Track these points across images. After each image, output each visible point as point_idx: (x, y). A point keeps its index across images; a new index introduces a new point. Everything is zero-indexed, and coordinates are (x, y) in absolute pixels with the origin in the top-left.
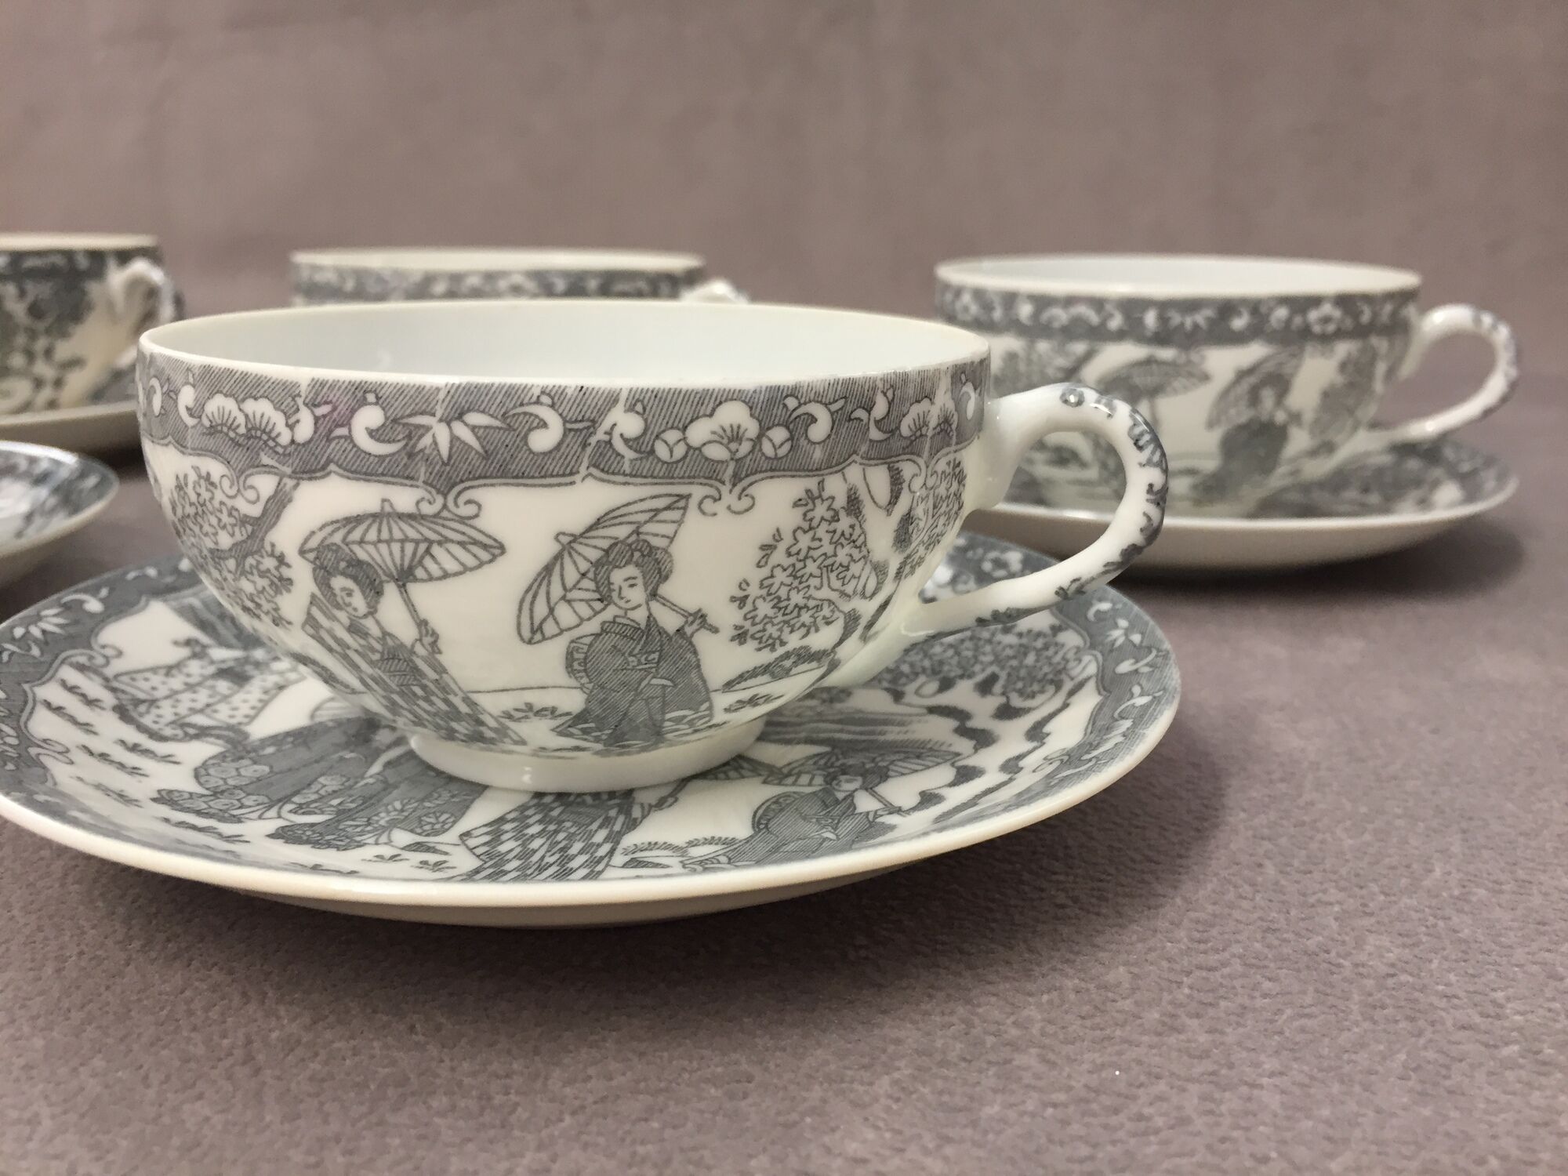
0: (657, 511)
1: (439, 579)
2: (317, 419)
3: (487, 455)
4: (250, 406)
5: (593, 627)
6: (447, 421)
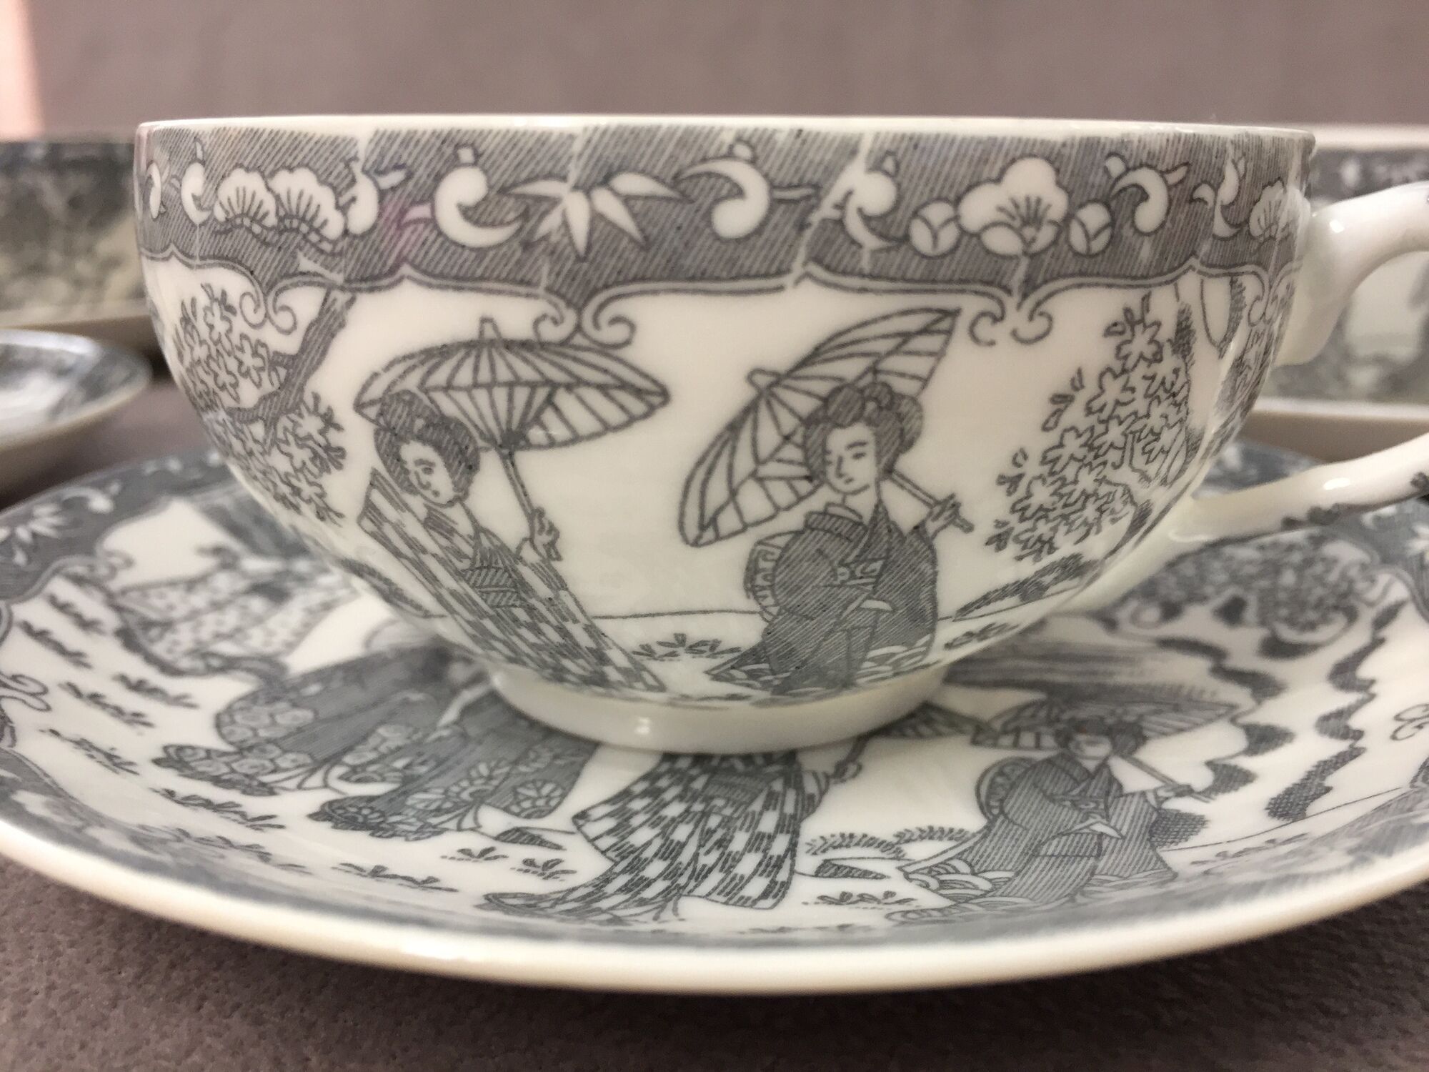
0: (906, 336)
1: (565, 444)
2: (382, 194)
3: (646, 244)
4: (283, 182)
5: (793, 520)
6: (586, 188)
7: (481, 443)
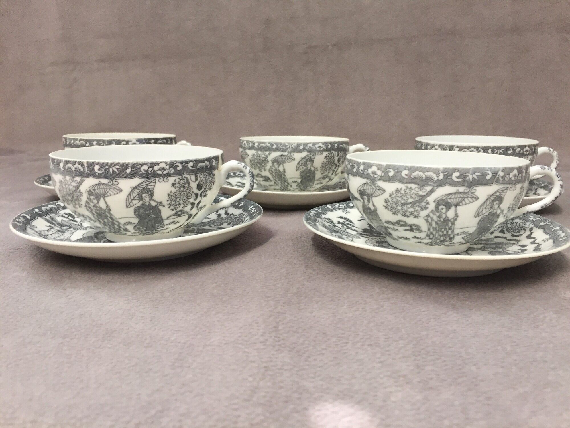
0: (504, 190)
1: (465, 205)
2: (444, 175)
3: (478, 181)
4: (427, 173)
6: (472, 174)
7: (453, 205)
